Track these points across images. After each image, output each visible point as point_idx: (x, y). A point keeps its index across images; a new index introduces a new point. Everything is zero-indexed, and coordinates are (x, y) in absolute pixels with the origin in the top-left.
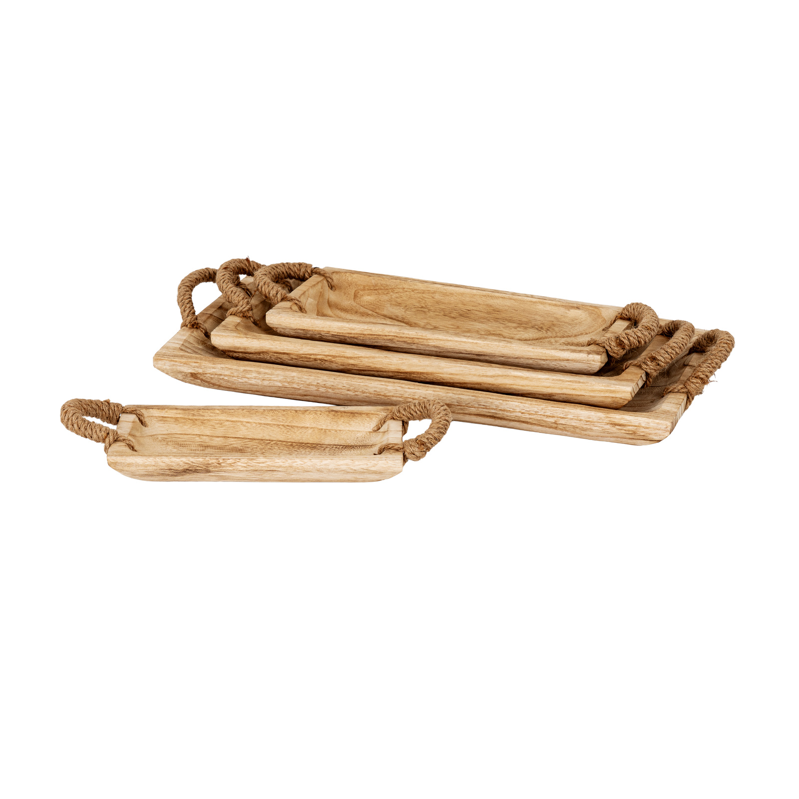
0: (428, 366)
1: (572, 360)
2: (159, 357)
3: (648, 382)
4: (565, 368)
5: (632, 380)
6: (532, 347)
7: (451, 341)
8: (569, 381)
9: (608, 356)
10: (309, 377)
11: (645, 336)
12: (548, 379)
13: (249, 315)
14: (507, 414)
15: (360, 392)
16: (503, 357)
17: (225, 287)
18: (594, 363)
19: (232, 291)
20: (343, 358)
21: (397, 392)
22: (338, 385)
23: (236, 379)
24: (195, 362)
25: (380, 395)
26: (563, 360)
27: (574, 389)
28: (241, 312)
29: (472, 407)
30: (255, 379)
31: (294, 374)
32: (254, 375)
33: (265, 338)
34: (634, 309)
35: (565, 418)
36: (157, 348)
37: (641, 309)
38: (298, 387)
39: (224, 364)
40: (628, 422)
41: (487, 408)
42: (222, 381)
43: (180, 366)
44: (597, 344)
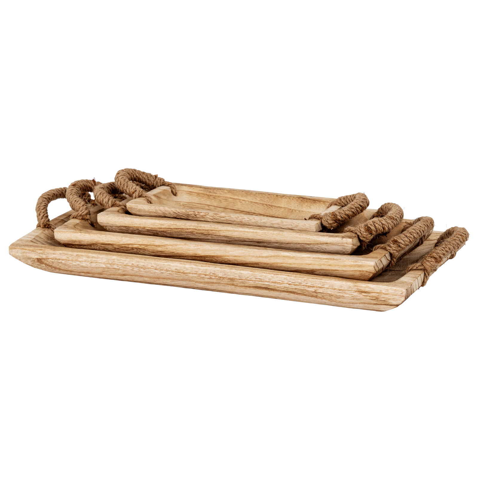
0: (217, 250)
1: (330, 244)
2: (13, 247)
3: (392, 261)
4: (325, 250)
5: (376, 258)
6: (299, 234)
7: (236, 231)
8: (326, 259)
9: (360, 240)
10: (126, 259)
11: (388, 223)
12: (309, 258)
13: (86, 218)
14: (278, 285)
15: (165, 270)
16: (277, 243)
17: (71, 198)
18: (347, 245)
19: (76, 201)
20: (153, 247)
21: (193, 270)
22: (148, 265)
23: (71, 262)
24: (40, 250)
25: (180, 272)
26: (323, 244)
27: (330, 265)
28: (80, 215)
29: (251, 281)
30: (85, 262)
31: (114, 257)
32: (84, 258)
33: (95, 233)
34: (386, 207)
35: (323, 288)
36: (14, 240)
37: (391, 206)
38: (118, 268)
39: (62, 250)
40: (371, 289)
41: (262, 281)
42: (60, 265)
43: (29, 253)
44: (351, 232)
